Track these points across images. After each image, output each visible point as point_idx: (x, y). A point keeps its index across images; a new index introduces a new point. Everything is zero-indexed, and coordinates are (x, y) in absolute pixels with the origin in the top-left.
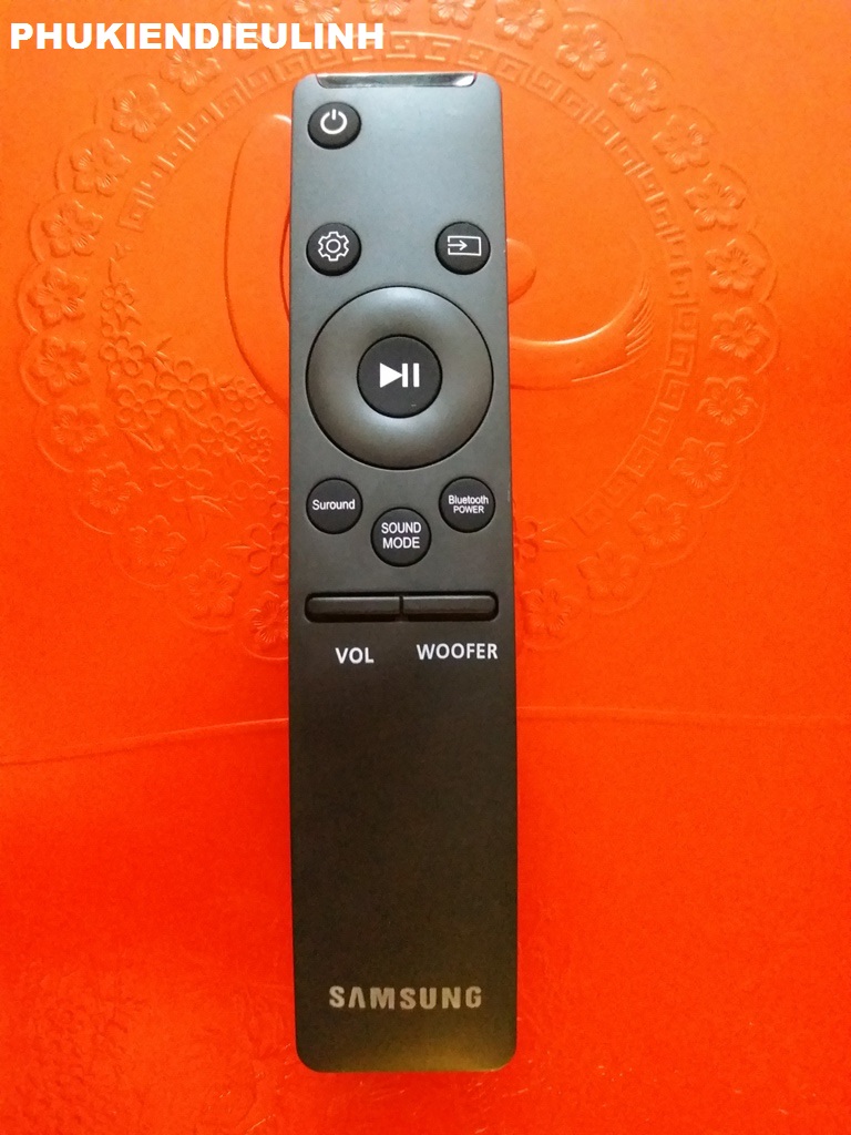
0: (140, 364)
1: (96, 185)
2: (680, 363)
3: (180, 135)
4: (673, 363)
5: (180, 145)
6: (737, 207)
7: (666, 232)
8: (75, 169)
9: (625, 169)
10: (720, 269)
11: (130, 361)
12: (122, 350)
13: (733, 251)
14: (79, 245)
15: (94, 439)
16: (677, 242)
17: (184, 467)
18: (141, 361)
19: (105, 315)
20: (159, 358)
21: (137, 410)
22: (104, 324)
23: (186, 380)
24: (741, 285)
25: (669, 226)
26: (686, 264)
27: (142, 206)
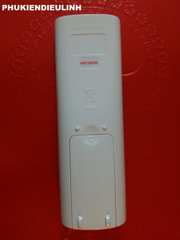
0: (36, 81)
1: (25, 42)
4: (150, 79)
5: (43, 33)
6: (163, 45)
8: (20, 38)
9: (139, 37)
10: (160, 58)
12: (32, 78)
13: (163, 54)
14: (21, 55)
16: (151, 53)
19: (28, 70)
21: (35, 91)
23: (46, 84)
24: (164, 62)
25: (149, 49)
26: (152, 57)
27: (35, 46)
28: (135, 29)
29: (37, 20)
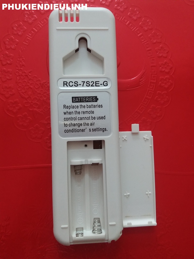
1: (18, 33)
2: (152, 88)
3: (39, 23)
4: (150, 87)
5: (39, 26)
8: (13, 29)
9: (142, 42)
10: (162, 67)
13: (166, 63)
14: (13, 47)
15: (12, 93)
17: (33, 102)
18: (25, 75)
19: (17, 64)
22: (17, 66)
23: (35, 81)
24: (167, 71)
25: (151, 56)
26: (155, 65)
27: (28, 39)
28: (139, 34)
29: (33, 11)
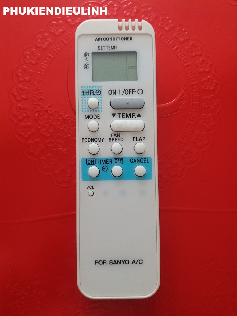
0: (44, 112)
2: (195, 111)
4: (192, 110)
5: (54, 51)
6: (209, 67)
7: (190, 74)
8: (25, 58)
9: (178, 57)
10: (205, 84)
11: (41, 111)
12: (39, 108)
13: (209, 79)
14: (27, 79)
15: (31, 133)
16: (193, 77)
17: (56, 140)
18: (44, 111)
19: (34, 98)
20: (49, 110)
21: (43, 125)
22: (34, 101)
23: (57, 116)
25: (191, 72)
26: (196, 83)
27: (44, 68)
29: (46, 34)
